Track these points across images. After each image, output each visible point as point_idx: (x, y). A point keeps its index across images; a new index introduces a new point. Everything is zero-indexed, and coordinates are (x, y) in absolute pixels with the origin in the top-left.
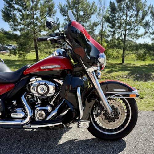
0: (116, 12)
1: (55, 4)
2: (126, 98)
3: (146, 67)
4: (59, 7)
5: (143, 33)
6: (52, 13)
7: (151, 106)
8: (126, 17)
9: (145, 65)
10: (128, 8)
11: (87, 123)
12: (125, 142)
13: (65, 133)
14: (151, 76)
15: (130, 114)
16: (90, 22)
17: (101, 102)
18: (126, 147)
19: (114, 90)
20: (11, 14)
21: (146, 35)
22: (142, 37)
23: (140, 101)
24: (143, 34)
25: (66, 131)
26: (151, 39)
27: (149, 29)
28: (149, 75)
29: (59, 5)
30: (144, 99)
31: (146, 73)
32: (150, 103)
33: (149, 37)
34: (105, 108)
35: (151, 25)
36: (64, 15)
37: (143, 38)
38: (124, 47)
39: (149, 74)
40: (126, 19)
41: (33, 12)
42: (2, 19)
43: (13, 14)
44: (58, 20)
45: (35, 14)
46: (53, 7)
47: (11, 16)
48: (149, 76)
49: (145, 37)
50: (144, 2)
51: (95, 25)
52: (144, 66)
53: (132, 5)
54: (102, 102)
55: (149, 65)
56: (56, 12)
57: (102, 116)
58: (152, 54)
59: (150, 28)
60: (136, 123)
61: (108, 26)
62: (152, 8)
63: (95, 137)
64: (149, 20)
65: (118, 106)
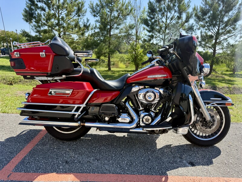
0: (155, 13)
1: (85, 2)
2: (220, 107)
4: (90, 6)
6: (81, 13)
8: (166, 20)
10: (169, 9)
11: (186, 129)
15: (223, 122)
16: (126, 24)
17: (200, 109)
19: (211, 99)
20: (35, 14)
27: (192, 34)
29: (90, 4)
35: (194, 29)
36: (95, 16)
40: (166, 22)
41: (59, 11)
42: (23, 19)
43: (38, 14)
44: (88, 20)
45: (61, 14)
46: (83, 6)
47: (35, 15)
50: (188, 2)
51: (131, 27)
53: (174, 5)
56: (86, 12)
59: (193, 32)
61: (144, 29)
62: (197, 9)
63: (190, 143)
64: (193, 24)
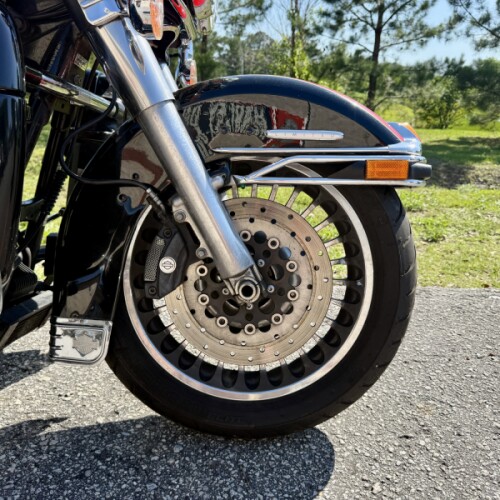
3: (452, 145)
5: (447, 22)
7: (474, 269)
9: (448, 141)
12: (331, 446)
13: (17, 380)
14: (470, 176)
17: (177, 206)
18: (333, 481)
21: (455, 30)
22: (440, 37)
23: (427, 250)
24: (444, 26)
25: (25, 370)
26: (474, 46)
27: (468, 5)
28: (462, 172)
30: (443, 245)
31: (452, 163)
32: (469, 259)
33: (468, 35)
34: (203, 244)
37: (443, 40)
38: (374, 70)
39: (462, 169)
48: (459, 173)
49: (452, 35)
52: (441, 143)
54: (183, 208)
55: (463, 141)
57: (193, 293)
58: (474, 99)
60: (398, 342)
65: (293, 234)
